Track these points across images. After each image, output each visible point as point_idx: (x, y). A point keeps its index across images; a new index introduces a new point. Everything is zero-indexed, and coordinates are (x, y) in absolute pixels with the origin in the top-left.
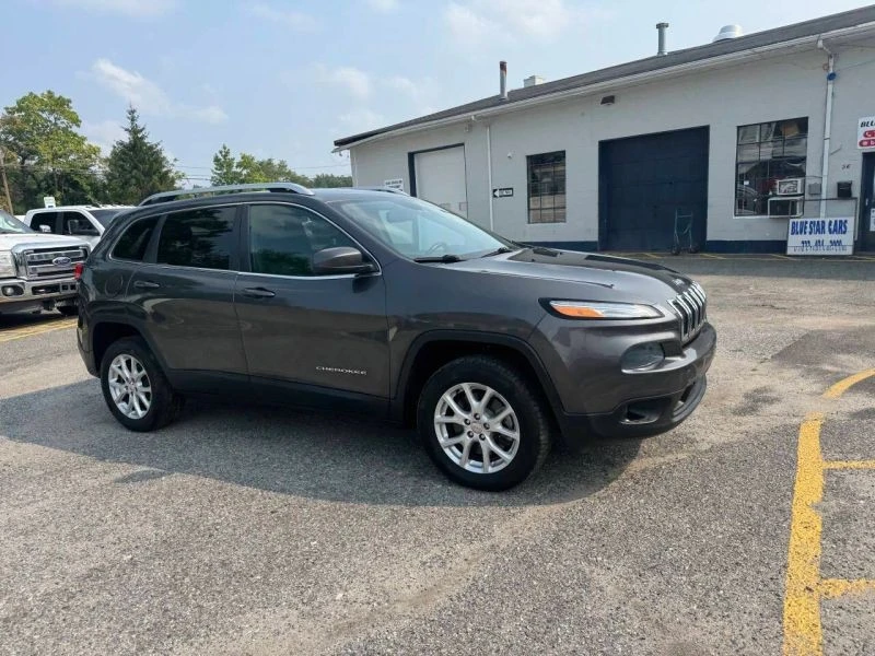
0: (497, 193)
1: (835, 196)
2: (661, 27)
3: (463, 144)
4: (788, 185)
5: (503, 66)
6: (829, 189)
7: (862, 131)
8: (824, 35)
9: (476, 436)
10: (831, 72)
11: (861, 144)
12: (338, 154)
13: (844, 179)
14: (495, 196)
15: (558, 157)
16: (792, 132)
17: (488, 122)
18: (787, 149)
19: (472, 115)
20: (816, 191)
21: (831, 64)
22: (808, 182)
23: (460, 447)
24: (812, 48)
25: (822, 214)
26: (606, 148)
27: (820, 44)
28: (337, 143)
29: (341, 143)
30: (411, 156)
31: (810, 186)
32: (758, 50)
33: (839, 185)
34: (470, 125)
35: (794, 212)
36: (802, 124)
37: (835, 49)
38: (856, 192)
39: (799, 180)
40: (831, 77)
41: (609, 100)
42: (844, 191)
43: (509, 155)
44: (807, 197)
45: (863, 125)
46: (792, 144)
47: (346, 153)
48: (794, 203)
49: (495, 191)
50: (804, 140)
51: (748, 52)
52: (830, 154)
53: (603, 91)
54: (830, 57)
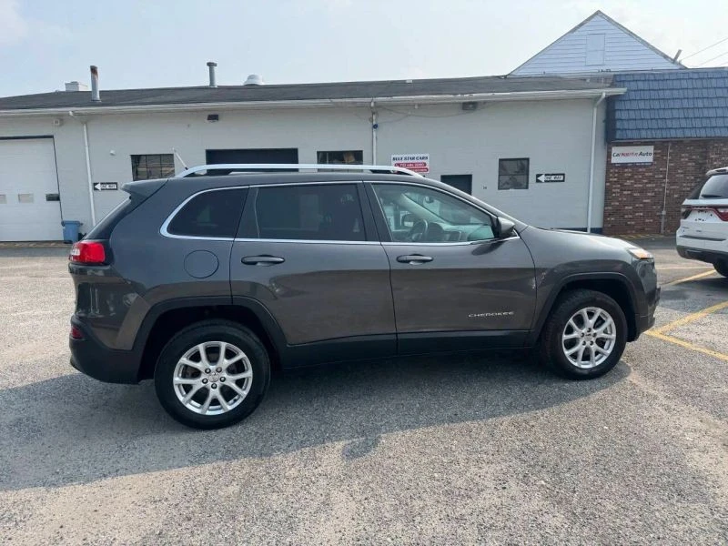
0: (98, 187)
2: (211, 65)
3: (52, 137)
5: (94, 70)
7: (394, 162)
8: (375, 99)
9: (588, 344)
10: (374, 123)
14: (95, 189)
15: (166, 159)
16: (351, 159)
17: (85, 120)
19: (70, 111)
21: (374, 119)
24: (367, 106)
26: (213, 155)
27: (372, 104)
32: (334, 100)
34: (61, 120)
36: (359, 155)
37: (376, 110)
40: (375, 127)
41: (213, 118)
43: (112, 152)
45: (394, 159)
49: (95, 184)
51: (328, 101)
53: (209, 110)
54: (373, 113)
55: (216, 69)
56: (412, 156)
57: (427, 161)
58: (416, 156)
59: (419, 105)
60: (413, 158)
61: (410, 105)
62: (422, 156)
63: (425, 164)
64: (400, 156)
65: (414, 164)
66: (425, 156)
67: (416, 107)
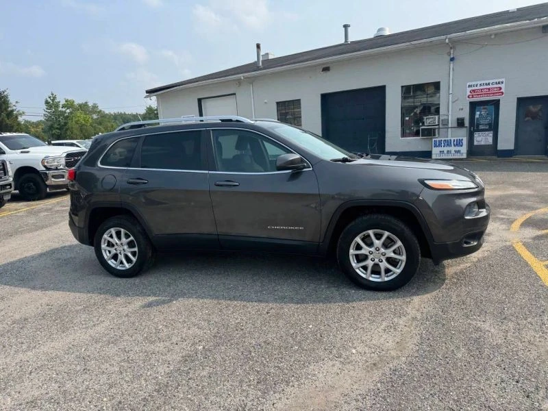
1: (456, 125)
2: (346, 27)
3: (235, 94)
4: (431, 120)
5: (258, 46)
6: (452, 122)
7: (469, 89)
8: (449, 36)
9: (377, 260)
10: (452, 56)
11: (469, 97)
12: (149, 99)
13: (460, 116)
15: (296, 103)
16: (431, 90)
17: (251, 81)
18: (430, 99)
19: (241, 76)
20: (446, 123)
21: (452, 52)
22: (441, 118)
23: (365, 268)
24: (442, 43)
25: (450, 135)
26: (325, 98)
27: (447, 41)
28: (147, 92)
29: (150, 92)
30: (200, 101)
31: (442, 120)
32: (413, 43)
33: (458, 119)
34: (239, 82)
35: (434, 135)
36: (437, 86)
37: (454, 44)
38: (467, 123)
39: (437, 117)
40: (452, 59)
41: (326, 69)
42: (460, 123)
43: (266, 101)
44: (441, 126)
45: (469, 86)
46: (432, 97)
47: (154, 98)
48: (434, 129)
50: (438, 95)
51: (408, 44)
52: (453, 102)
53: (323, 64)
54: (451, 48)
55: (349, 29)
56: (487, 82)
57: (502, 86)
58: (491, 81)
59: (496, 35)
60: (489, 84)
61: (487, 36)
62: (497, 81)
63: (500, 88)
64: (475, 83)
65: (489, 89)
66: (501, 80)
67: (493, 37)
